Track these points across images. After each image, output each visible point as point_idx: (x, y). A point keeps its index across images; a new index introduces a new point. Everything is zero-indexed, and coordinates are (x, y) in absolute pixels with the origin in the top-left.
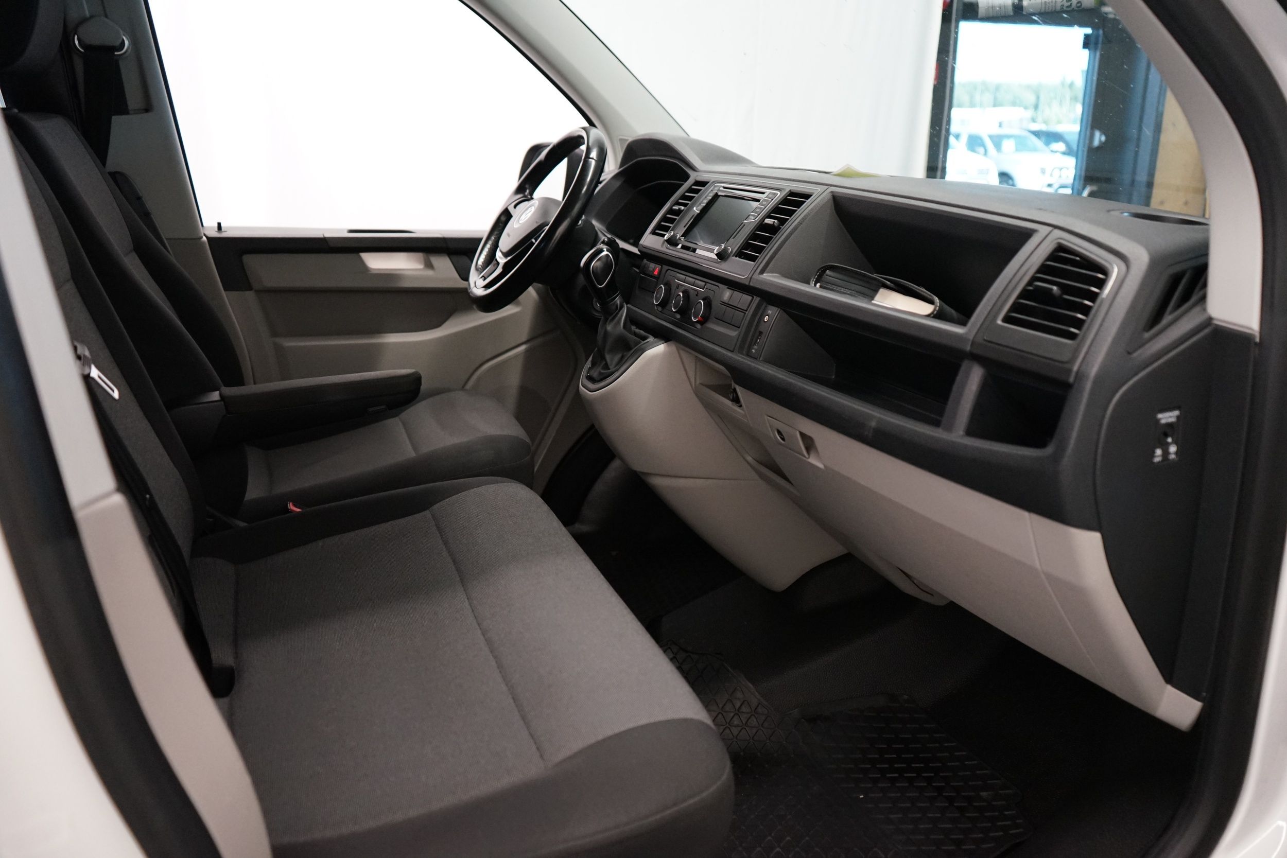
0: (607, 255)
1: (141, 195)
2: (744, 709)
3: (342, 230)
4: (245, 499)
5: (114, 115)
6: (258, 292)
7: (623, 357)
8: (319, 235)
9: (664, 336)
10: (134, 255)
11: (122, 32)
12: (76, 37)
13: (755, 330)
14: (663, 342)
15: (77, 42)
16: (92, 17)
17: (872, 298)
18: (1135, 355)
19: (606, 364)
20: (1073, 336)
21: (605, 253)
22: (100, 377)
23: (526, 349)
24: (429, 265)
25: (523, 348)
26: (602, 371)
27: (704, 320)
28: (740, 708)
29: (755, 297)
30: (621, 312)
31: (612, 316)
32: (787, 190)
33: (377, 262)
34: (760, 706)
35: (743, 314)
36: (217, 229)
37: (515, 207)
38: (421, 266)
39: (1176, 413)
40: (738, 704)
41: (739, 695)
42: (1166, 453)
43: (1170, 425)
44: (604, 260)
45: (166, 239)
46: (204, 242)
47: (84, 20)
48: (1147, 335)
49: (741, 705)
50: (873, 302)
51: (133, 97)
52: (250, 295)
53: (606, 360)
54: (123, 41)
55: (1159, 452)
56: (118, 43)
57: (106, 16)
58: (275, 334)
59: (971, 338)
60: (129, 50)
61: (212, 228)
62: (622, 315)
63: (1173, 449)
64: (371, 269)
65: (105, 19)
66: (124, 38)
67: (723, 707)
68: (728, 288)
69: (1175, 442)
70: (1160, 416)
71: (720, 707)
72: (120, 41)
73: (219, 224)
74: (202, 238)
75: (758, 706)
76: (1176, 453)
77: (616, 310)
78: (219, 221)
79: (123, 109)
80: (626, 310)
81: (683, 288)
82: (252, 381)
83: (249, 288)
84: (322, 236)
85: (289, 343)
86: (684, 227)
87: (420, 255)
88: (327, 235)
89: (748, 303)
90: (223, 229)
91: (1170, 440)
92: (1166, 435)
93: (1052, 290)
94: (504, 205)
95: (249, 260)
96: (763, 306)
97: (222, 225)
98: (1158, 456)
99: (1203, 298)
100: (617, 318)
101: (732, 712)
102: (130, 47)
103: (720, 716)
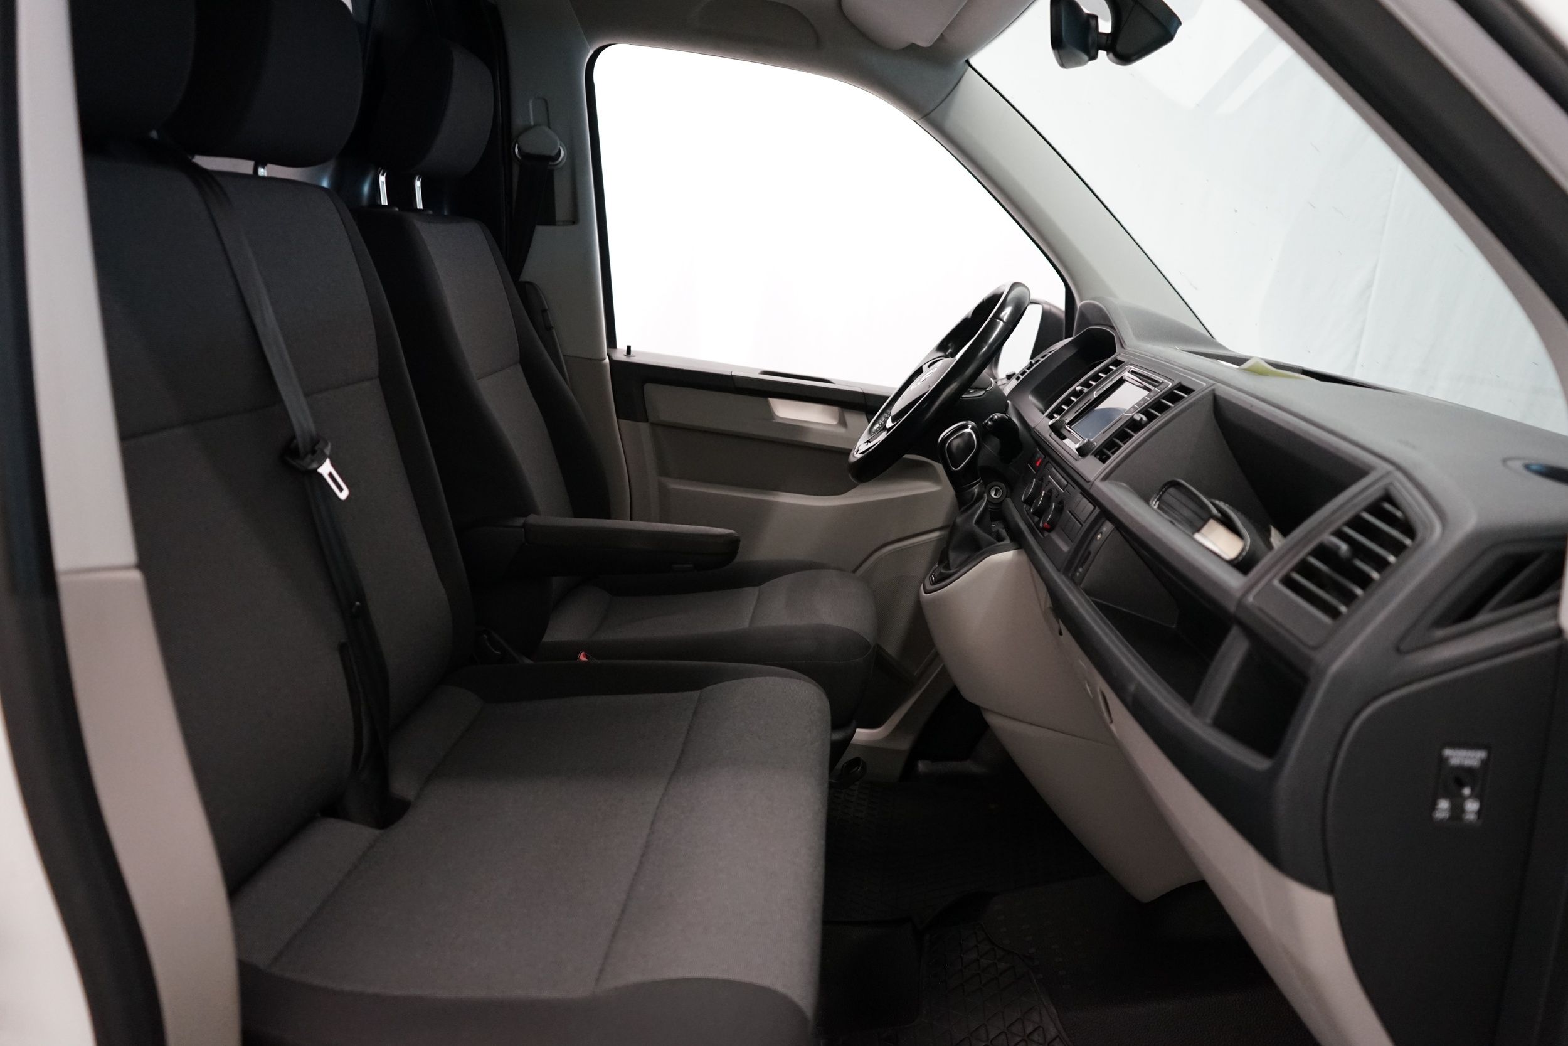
0: (970, 434)
1: (547, 308)
2: (1036, 1037)
3: (754, 370)
4: (546, 639)
5: (539, 224)
6: (652, 424)
7: (969, 557)
8: (726, 372)
9: (1018, 542)
10: (519, 367)
11: (559, 142)
12: (517, 145)
13: (1086, 549)
14: (1015, 547)
15: (517, 150)
16: (535, 126)
17: (1198, 530)
18: (1409, 658)
19: (948, 564)
20: (1334, 613)
21: (968, 430)
22: (331, 475)
23: (939, 536)
24: (842, 422)
25: (936, 534)
26: (943, 571)
27: (1051, 527)
28: (1031, 1033)
29: (1097, 508)
30: (977, 505)
31: (965, 507)
32: (1177, 382)
33: (786, 411)
34: (1058, 1039)
35: (1080, 526)
36: (625, 353)
37: (930, 366)
38: (835, 422)
39: (1481, 755)
40: (1029, 1030)
41: (1035, 1017)
42: (1457, 810)
43: (1469, 770)
44: (966, 438)
45: (564, 355)
46: (605, 365)
47: (528, 128)
48: (1440, 633)
49: (1035, 1030)
50: (1197, 536)
51: (562, 209)
52: (644, 427)
53: (948, 561)
54: (560, 151)
55: (1444, 805)
56: (554, 153)
57: (549, 127)
58: (663, 471)
59: (1238, 595)
60: (564, 161)
61: (622, 350)
62: (979, 507)
63: (1472, 806)
64: (778, 417)
65: (547, 129)
66: (561, 148)
67: (1010, 1026)
68: (1081, 493)
69: (1478, 795)
70: (1448, 752)
71: (1007, 1025)
72: (556, 151)
73: (629, 348)
74: (605, 359)
75: (1055, 1039)
76: (1479, 813)
77: (972, 500)
78: (629, 345)
79: (551, 221)
80: (985, 502)
81: (1050, 486)
82: (629, 518)
83: (646, 420)
84: (729, 374)
85: (674, 485)
86: (1076, 412)
87: (836, 409)
88: (735, 373)
89: (1089, 513)
90: (632, 354)
91: (1467, 791)
92: (1461, 784)
93: (1338, 548)
94: (920, 364)
95: (649, 388)
96: (1103, 521)
97: (632, 349)
98: (1443, 811)
99: (1556, 601)
100: (970, 512)
101: (1020, 1036)
102: (566, 158)
103: (1003, 1037)
